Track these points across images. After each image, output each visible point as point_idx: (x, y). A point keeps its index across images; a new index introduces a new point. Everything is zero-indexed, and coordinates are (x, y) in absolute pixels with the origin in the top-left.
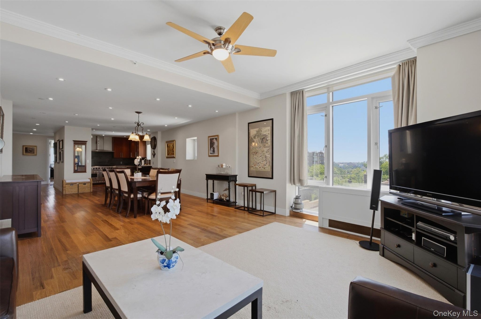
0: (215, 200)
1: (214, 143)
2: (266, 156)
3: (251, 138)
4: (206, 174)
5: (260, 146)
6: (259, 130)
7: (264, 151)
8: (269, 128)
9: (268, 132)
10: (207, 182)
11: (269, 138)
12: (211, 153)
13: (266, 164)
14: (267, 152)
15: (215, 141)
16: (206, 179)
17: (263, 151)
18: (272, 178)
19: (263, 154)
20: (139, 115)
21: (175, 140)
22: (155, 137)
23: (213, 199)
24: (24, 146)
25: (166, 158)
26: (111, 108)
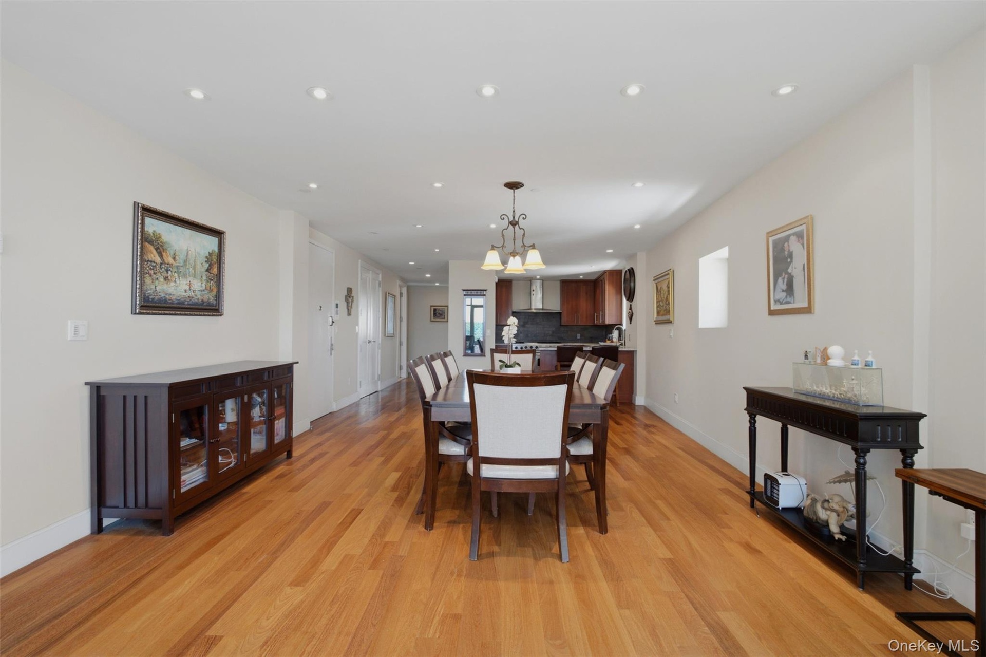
0: (783, 509)
1: (791, 255)
4: (744, 388)
10: (753, 423)
12: (777, 297)
15: (795, 247)
16: (745, 406)
20: (514, 192)
21: (672, 270)
22: (632, 269)
23: (777, 503)
24: (431, 306)
25: (654, 323)
26: (438, 185)
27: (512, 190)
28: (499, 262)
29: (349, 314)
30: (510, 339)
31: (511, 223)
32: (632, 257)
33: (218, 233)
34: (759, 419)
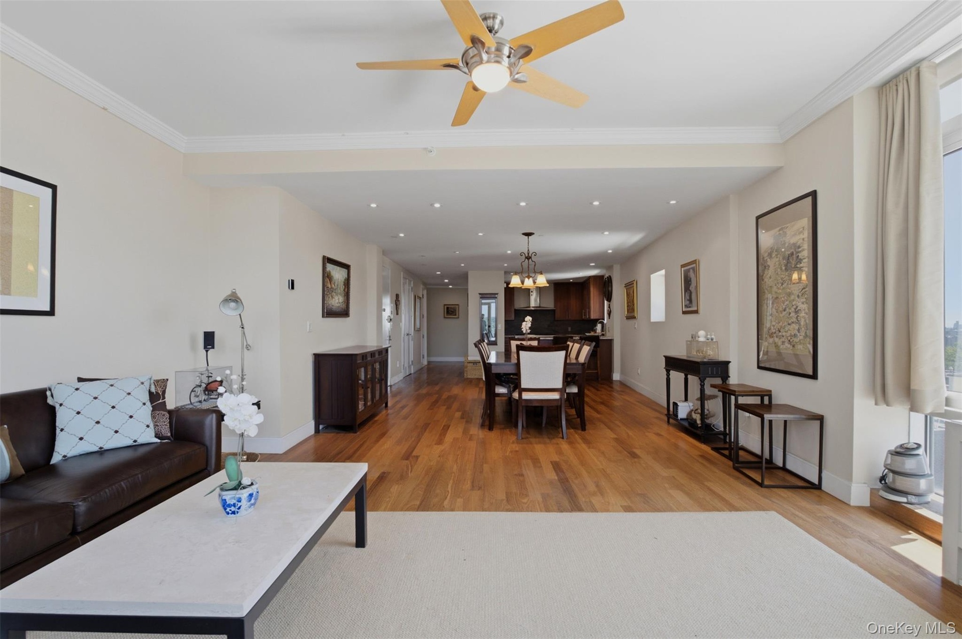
0: (681, 419)
1: (691, 281)
2: (797, 307)
3: (762, 257)
4: (664, 356)
5: (782, 279)
6: (779, 234)
7: (793, 294)
8: (806, 222)
9: (802, 236)
10: (668, 376)
11: (806, 253)
12: (685, 304)
13: (799, 332)
14: (800, 294)
15: (692, 274)
16: (664, 366)
17: (789, 294)
18: (814, 376)
19: (790, 302)
20: (528, 238)
21: (635, 281)
22: (610, 276)
23: (677, 416)
24: (445, 305)
25: (625, 318)
26: (480, 234)
27: (527, 237)
28: (520, 282)
29: (397, 314)
30: (526, 330)
31: (526, 258)
32: (610, 268)
33: (347, 267)
34: (672, 372)
